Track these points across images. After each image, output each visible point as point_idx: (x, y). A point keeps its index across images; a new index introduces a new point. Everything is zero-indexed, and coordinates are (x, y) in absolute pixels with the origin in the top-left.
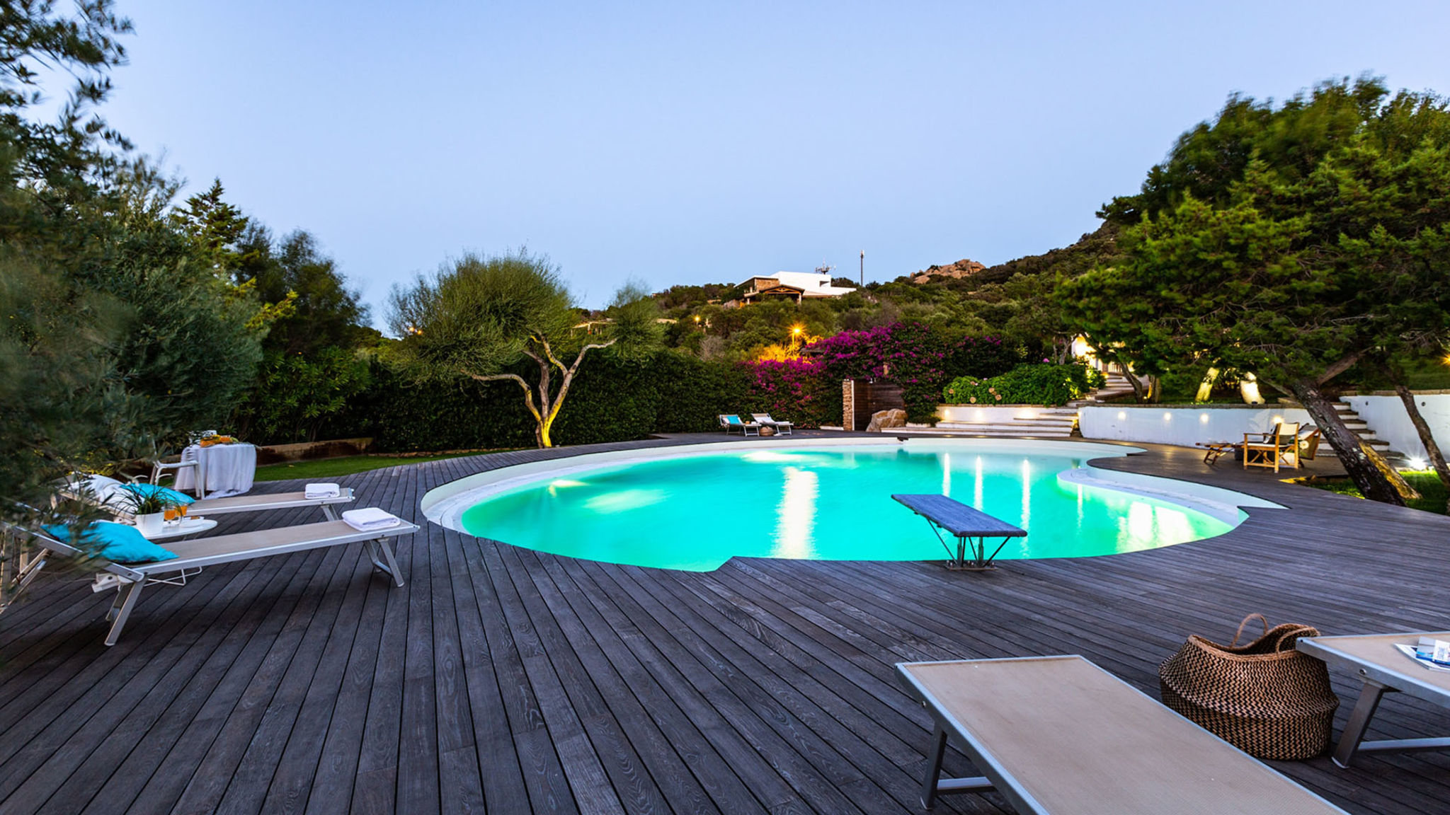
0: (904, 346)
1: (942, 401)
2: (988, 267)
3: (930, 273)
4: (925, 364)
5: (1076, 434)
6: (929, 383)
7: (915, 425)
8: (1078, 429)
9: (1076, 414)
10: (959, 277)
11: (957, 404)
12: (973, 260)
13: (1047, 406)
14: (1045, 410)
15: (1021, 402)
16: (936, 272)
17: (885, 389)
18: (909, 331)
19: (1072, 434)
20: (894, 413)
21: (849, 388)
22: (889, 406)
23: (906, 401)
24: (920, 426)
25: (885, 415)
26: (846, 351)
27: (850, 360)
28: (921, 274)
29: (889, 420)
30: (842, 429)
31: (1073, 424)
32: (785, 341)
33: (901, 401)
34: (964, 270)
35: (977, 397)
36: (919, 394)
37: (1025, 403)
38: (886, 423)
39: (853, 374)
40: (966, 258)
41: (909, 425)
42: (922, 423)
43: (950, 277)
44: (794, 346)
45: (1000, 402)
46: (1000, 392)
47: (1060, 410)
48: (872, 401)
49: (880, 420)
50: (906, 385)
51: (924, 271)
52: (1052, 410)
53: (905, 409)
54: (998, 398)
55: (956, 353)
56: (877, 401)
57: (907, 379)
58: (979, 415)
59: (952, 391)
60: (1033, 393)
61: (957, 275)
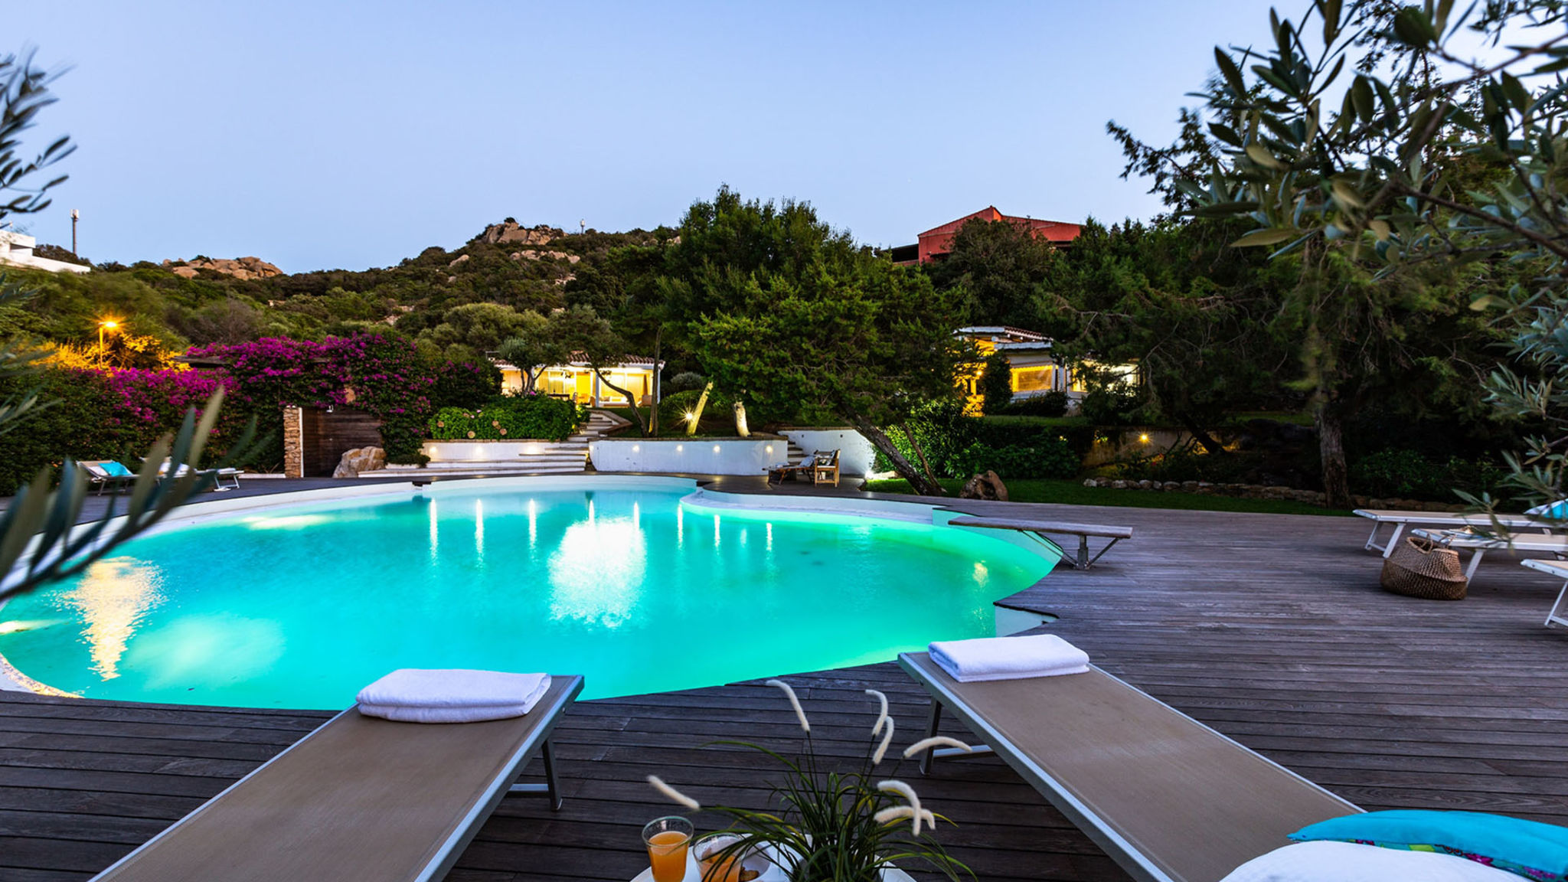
0: (386, 366)
1: (429, 437)
2: (290, 274)
3: (198, 266)
4: (413, 391)
5: (590, 468)
6: (418, 414)
7: (399, 467)
8: (591, 463)
9: (587, 449)
10: (246, 279)
11: (448, 440)
12: (265, 259)
13: (552, 440)
14: (549, 445)
15: (526, 437)
16: (207, 266)
17: (349, 421)
18: (393, 347)
19: (586, 468)
20: (372, 453)
21: (295, 420)
22: (361, 443)
23: (384, 436)
24: (407, 467)
25: (358, 455)
26: (279, 364)
27: (289, 379)
28: (181, 264)
29: (366, 462)
30: (283, 476)
31: (585, 458)
32: (85, 338)
33: (378, 436)
34: (252, 270)
35: (476, 432)
36: (406, 428)
37: (530, 437)
38: (363, 466)
39: (297, 400)
40: (255, 256)
41: (390, 466)
42: (410, 463)
43: (230, 276)
44: (100, 348)
45: (505, 437)
46: (505, 426)
47: (564, 445)
48: (326, 437)
49: (355, 461)
50: (388, 416)
51: (186, 261)
52: (557, 445)
53: (384, 446)
54: (504, 432)
55: (441, 379)
56: (336, 437)
57: (387, 408)
58: (479, 452)
59: (441, 425)
60: (539, 427)
61: (242, 274)
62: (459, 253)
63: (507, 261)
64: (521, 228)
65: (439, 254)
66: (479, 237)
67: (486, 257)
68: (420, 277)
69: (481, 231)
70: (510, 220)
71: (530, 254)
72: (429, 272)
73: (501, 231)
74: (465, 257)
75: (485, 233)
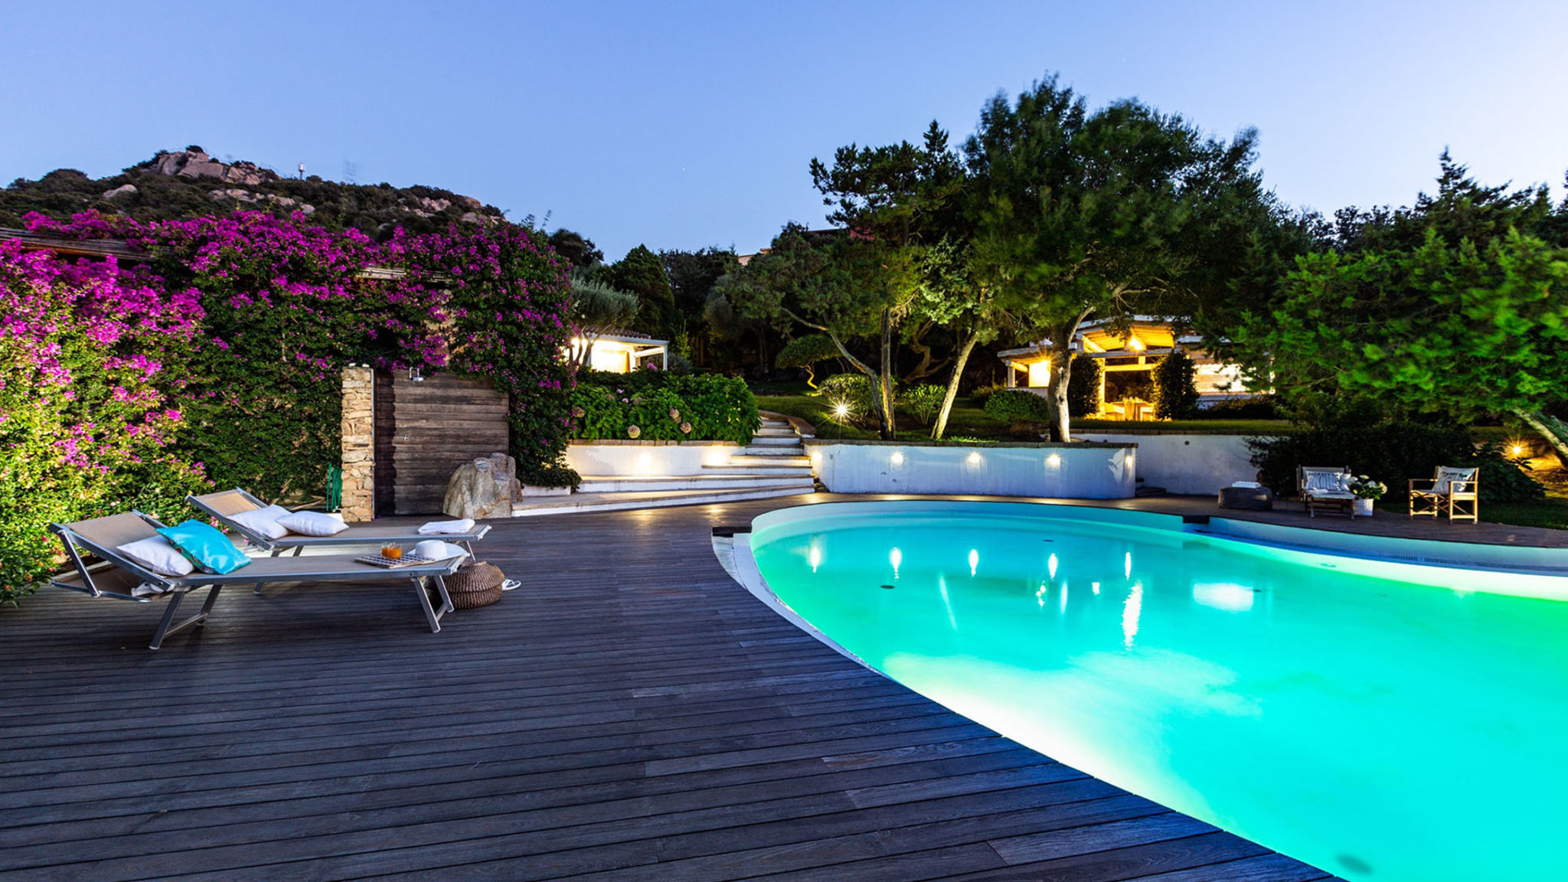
8: (819, 480)
11: (589, 441)
31: (812, 472)
33: (503, 431)
35: (641, 427)
46: (687, 417)
48: (395, 431)
53: (513, 451)
54: (687, 428)
56: (415, 432)
58: (646, 462)
59: (579, 412)
62: (116, 182)
63: (205, 199)
64: (214, 161)
65: (79, 179)
66: (144, 165)
67: (174, 191)
68: (61, 206)
69: (149, 158)
70: (196, 149)
71: (239, 193)
72: (72, 201)
73: (182, 161)
74: (129, 188)
75: (156, 160)
